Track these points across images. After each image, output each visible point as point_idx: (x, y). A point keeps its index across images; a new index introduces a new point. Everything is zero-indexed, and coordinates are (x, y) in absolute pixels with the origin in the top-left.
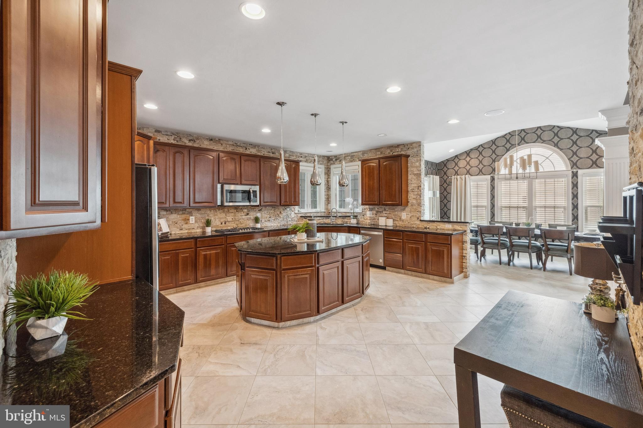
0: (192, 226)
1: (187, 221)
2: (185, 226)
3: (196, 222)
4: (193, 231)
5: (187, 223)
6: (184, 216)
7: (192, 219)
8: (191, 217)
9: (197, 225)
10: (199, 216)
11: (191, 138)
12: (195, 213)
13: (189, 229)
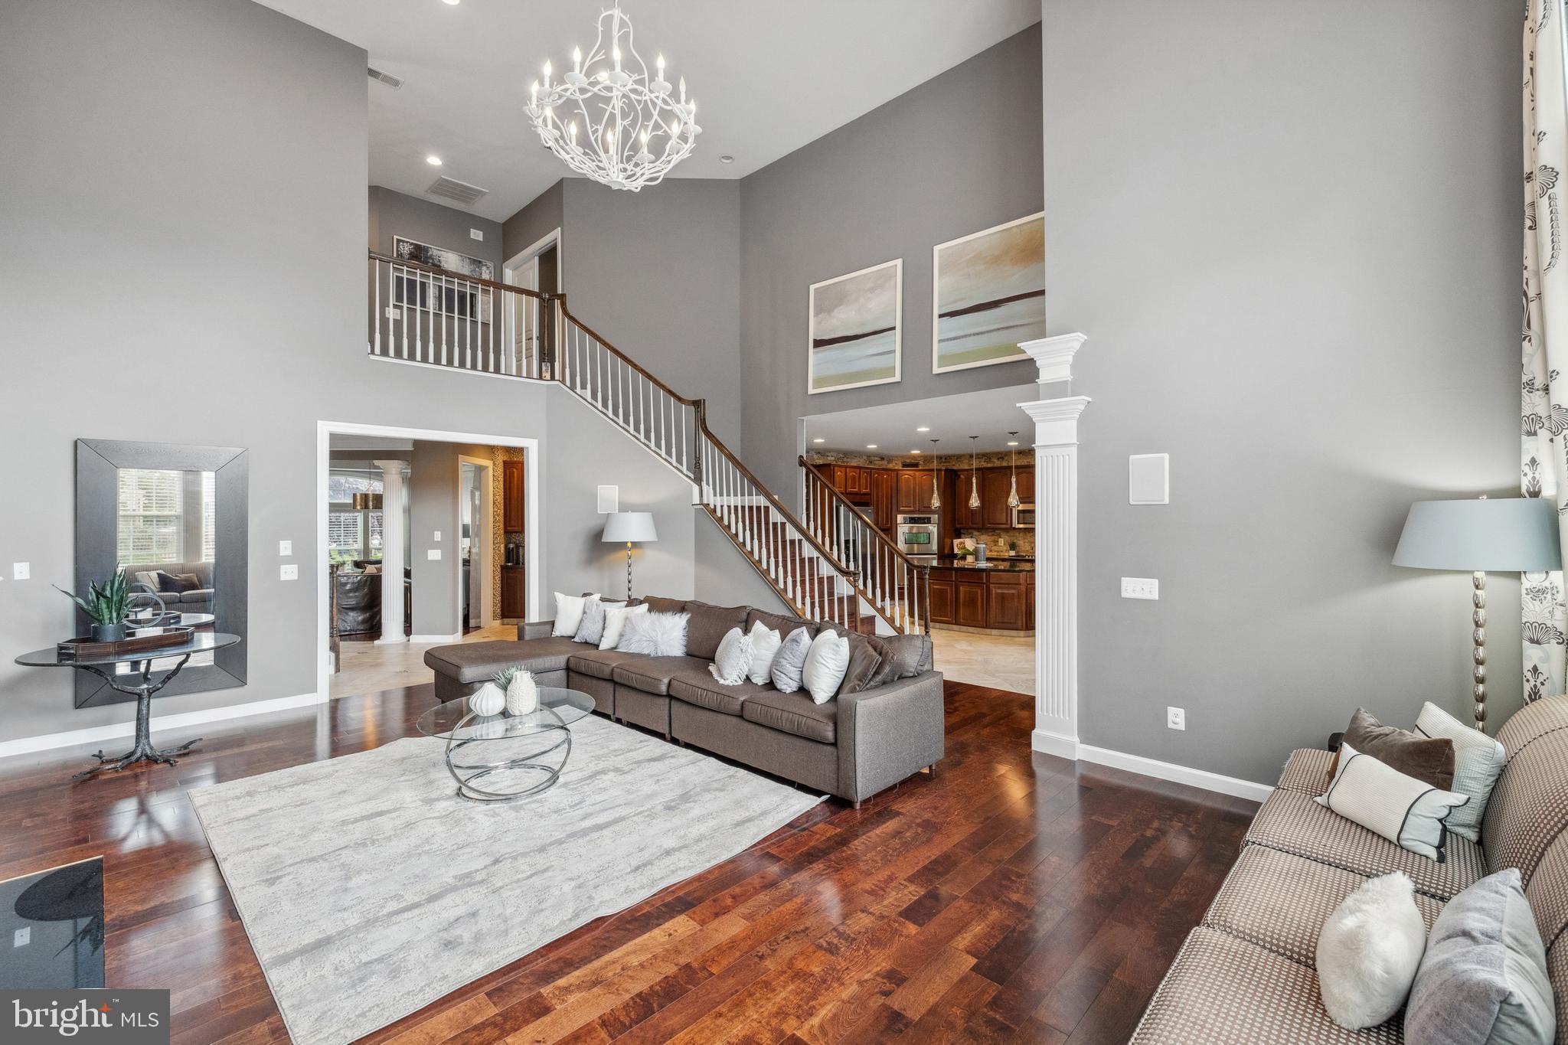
0: (1000, 549)
1: (996, 542)
2: (994, 548)
3: (1004, 544)
4: (1002, 554)
5: (995, 545)
6: (993, 538)
7: (1001, 542)
8: (1000, 539)
9: (1005, 548)
10: (1007, 538)
11: (1000, 456)
12: (1003, 534)
13: (998, 552)
